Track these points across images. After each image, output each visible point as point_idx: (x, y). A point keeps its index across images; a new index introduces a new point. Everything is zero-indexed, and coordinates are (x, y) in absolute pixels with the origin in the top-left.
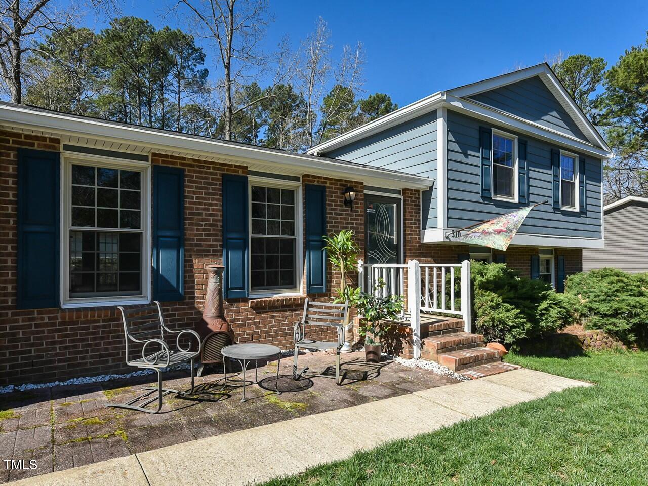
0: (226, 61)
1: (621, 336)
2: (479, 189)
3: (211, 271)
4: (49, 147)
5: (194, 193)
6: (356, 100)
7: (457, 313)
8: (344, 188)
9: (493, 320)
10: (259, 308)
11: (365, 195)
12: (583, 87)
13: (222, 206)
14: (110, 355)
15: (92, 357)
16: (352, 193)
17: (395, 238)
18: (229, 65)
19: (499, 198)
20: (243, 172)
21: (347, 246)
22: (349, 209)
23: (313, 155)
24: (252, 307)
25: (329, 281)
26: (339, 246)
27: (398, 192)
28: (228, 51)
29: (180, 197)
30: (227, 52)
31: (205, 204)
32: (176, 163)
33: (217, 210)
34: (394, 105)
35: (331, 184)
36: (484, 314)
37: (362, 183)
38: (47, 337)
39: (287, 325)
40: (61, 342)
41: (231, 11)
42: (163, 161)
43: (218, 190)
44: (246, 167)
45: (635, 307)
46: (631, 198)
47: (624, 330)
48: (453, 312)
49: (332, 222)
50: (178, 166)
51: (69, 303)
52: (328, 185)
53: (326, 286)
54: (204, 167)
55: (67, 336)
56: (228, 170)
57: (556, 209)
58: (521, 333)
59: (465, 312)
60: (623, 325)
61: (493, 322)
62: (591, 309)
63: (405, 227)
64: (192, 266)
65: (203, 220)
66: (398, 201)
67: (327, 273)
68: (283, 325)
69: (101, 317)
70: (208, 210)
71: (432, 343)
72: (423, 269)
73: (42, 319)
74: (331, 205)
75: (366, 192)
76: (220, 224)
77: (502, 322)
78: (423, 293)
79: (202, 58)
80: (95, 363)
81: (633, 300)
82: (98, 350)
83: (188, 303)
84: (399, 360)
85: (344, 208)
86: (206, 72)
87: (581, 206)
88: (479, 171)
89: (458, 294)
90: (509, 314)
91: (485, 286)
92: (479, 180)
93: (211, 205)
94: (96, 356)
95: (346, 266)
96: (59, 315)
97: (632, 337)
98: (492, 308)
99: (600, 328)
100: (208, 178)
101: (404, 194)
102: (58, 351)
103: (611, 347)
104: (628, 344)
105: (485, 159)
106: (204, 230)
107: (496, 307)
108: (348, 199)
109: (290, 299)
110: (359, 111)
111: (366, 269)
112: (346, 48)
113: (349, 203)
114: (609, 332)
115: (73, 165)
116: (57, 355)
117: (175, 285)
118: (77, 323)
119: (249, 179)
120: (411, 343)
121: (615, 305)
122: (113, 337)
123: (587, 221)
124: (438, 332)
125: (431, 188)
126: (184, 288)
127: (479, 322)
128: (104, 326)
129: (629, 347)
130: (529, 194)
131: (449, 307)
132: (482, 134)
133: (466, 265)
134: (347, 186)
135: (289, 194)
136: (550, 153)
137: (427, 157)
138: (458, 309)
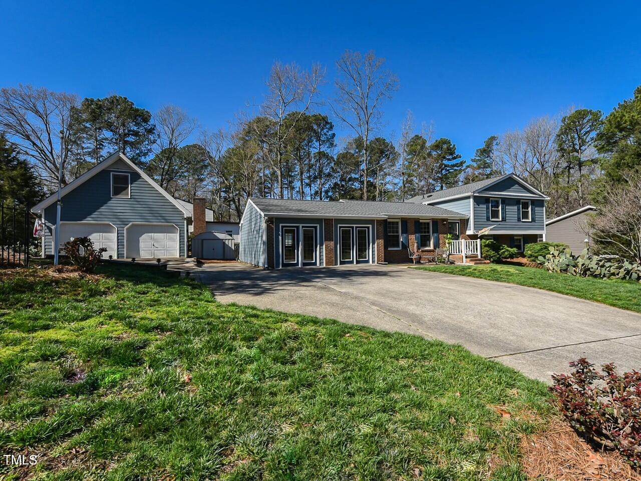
2: (486, 218)
3: (415, 242)
10: (424, 251)
16: (445, 222)
17: (457, 233)
19: (493, 220)
20: (418, 220)
22: (444, 226)
23: (425, 204)
24: (421, 251)
27: (459, 220)
29: (407, 226)
33: (414, 228)
36: (484, 253)
37: (447, 219)
41: (367, 123)
42: (403, 219)
43: (414, 224)
44: (419, 218)
46: (589, 206)
48: (475, 253)
50: (406, 220)
51: (389, 249)
52: (438, 220)
53: (439, 246)
54: (411, 219)
56: (415, 219)
57: (519, 220)
58: (495, 258)
59: (479, 253)
61: (487, 255)
62: (531, 255)
63: (461, 230)
64: (409, 241)
66: (458, 223)
67: (439, 243)
70: (412, 229)
71: (468, 259)
72: (466, 242)
74: (439, 225)
75: (449, 221)
76: (414, 231)
77: (490, 255)
78: (467, 249)
79: (331, 128)
84: (459, 263)
86: (334, 135)
87: (532, 219)
88: (485, 212)
89: (477, 249)
90: (492, 253)
91: (485, 246)
92: (486, 215)
98: (487, 251)
99: (534, 261)
100: (412, 222)
105: (488, 208)
106: (411, 233)
107: (488, 251)
109: (429, 249)
113: (444, 224)
117: (406, 245)
119: (420, 221)
123: (536, 224)
124: (471, 257)
125: (469, 219)
126: (408, 246)
127: (483, 255)
130: (506, 217)
131: (474, 252)
132: (487, 200)
133: (478, 240)
134: (444, 220)
135: (428, 224)
136: (516, 202)
137: (467, 209)
138: (477, 252)
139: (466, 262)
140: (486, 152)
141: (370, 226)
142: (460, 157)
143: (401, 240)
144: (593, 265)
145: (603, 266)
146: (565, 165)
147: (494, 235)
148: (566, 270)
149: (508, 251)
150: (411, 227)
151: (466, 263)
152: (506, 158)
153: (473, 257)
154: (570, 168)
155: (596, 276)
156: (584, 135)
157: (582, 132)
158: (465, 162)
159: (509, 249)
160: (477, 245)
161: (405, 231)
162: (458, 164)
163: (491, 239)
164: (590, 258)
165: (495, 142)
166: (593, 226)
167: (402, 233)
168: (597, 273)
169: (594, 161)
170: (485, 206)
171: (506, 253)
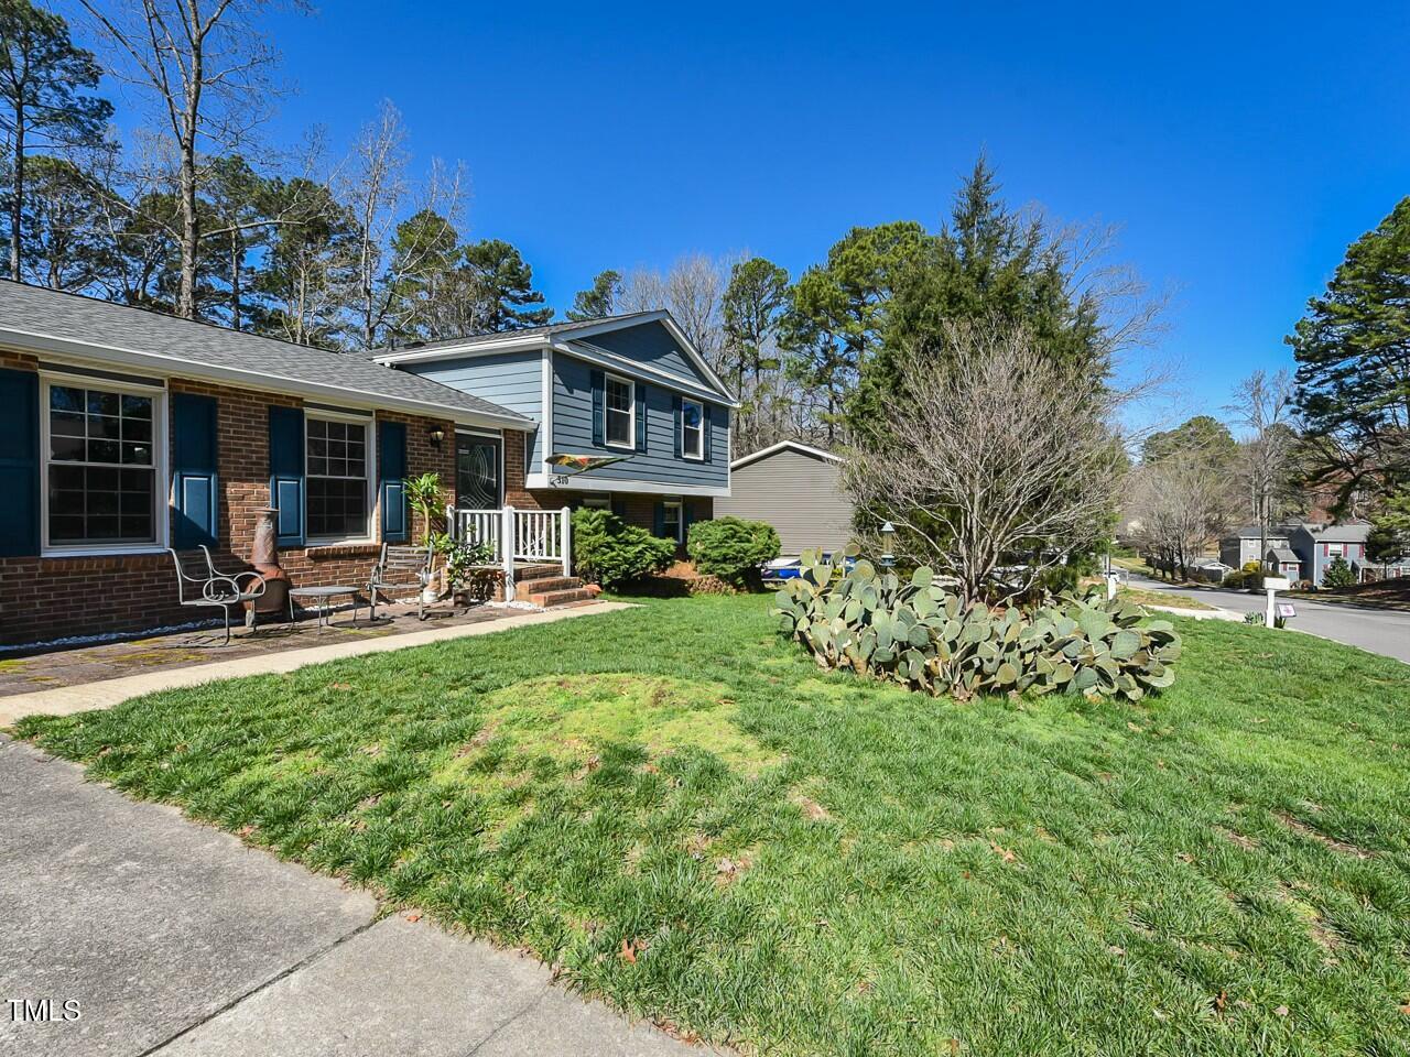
0: (185, 134)
1: (730, 579)
2: (590, 434)
3: (263, 515)
4: (22, 365)
5: (230, 426)
6: (459, 243)
7: (558, 559)
8: (429, 426)
9: (590, 563)
10: (318, 557)
11: (457, 434)
12: (766, 300)
13: (270, 441)
14: (115, 611)
15: (87, 614)
16: (439, 433)
17: (493, 479)
18: (192, 145)
19: (612, 444)
20: (297, 405)
21: (432, 490)
22: (436, 449)
23: (383, 364)
24: (308, 556)
25: (409, 528)
26: (422, 490)
27: (498, 432)
28: (190, 119)
29: (211, 430)
30: (187, 121)
31: (246, 439)
32: (206, 391)
33: (262, 446)
34: (524, 265)
35: (412, 421)
36: (582, 558)
37: (453, 422)
38: (22, 591)
39: (356, 576)
40: (43, 597)
42: (187, 389)
43: (264, 423)
44: (301, 399)
45: (739, 552)
46: (786, 443)
47: (732, 574)
48: (553, 557)
49: (414, 463)
50: (208, 395)
51: (51, 552)
52: (409, 422)
53: (407, 533)
54: (244, 397)
55: (51, 589)
56: (277, 401)
57: (678, 455)
58: (616, 575)
59: (565, 558)
60: (731, 569)
61: (591, 565)
62: (704, 556)
63: (505, 471)
64: (227, 510)
65: (243, 457)
66: (497, 442)
67: (407, 520)
68: (350, 576)
69: (101, 567)
70: (250, 445)
71: (525, 585)
73: (15, 570)
74: (413, 444)
75: (457, 431)
76: (266, 462)
77: (599, 565)
80: (92, 621)
81: (738, 546)
82: (98, 605)
83: (223, 552)
84: (490, 603)
85: (429, 447)
87: (706, 454)
88: (590, 416)
89: (558, 543)
92: (590, 425)
93: (254, 440)
94: (94, 613)
95: (431, 512)
96: (39, 565)
97: (740, 581)
98: (590, 552)
99: (711, 573)
100: (250, 410)
101: (505, 434)
102: (38, 607)
103: (720, 590)
104: (738, 588)
105: (597, 404)
106: (244, 469)
107: (593, 551)
108: (435, 438)
109: (360, 547)
110: (463, 261)
111: (457, 515)
112: (436, 162)
113: (435, 443)
114: (720, 576)
115: (52, 388)
116: (37, 611)
117: (206, 529)
118: (66, 574)
119: (306, 412)
120: (503, 585)
121: (724, 551)
122: (118, 591)
123: (712, 469)
124: (534, 576)
125: (536, 431)
126: (218, 533)
127: (579, 567)
128: (105, 578)
129: (738, 590)
130: (646, 440)
131: (549, 554)
132: (594, 377)
133: (565, 511)
134: (433, 424)
135: (358, 432)
136: (672, 400)
137: (531, 397)
138: (558, 555)
140: (598, 301)
142: (542, 300)
143: (170, 502)
147: (613, 493)
149: (653, 548)
153: (544, 574)
154: (742, 369)
156: (765, 310)
157: (762, 302)
159: (657, 541)
160: (558, 527)
161: (201, 453)
162: (535, 314)
163: (604, 508)
165: (615, 286)
167: (176, 465)
170: (589, 396)
171: (648, 556)
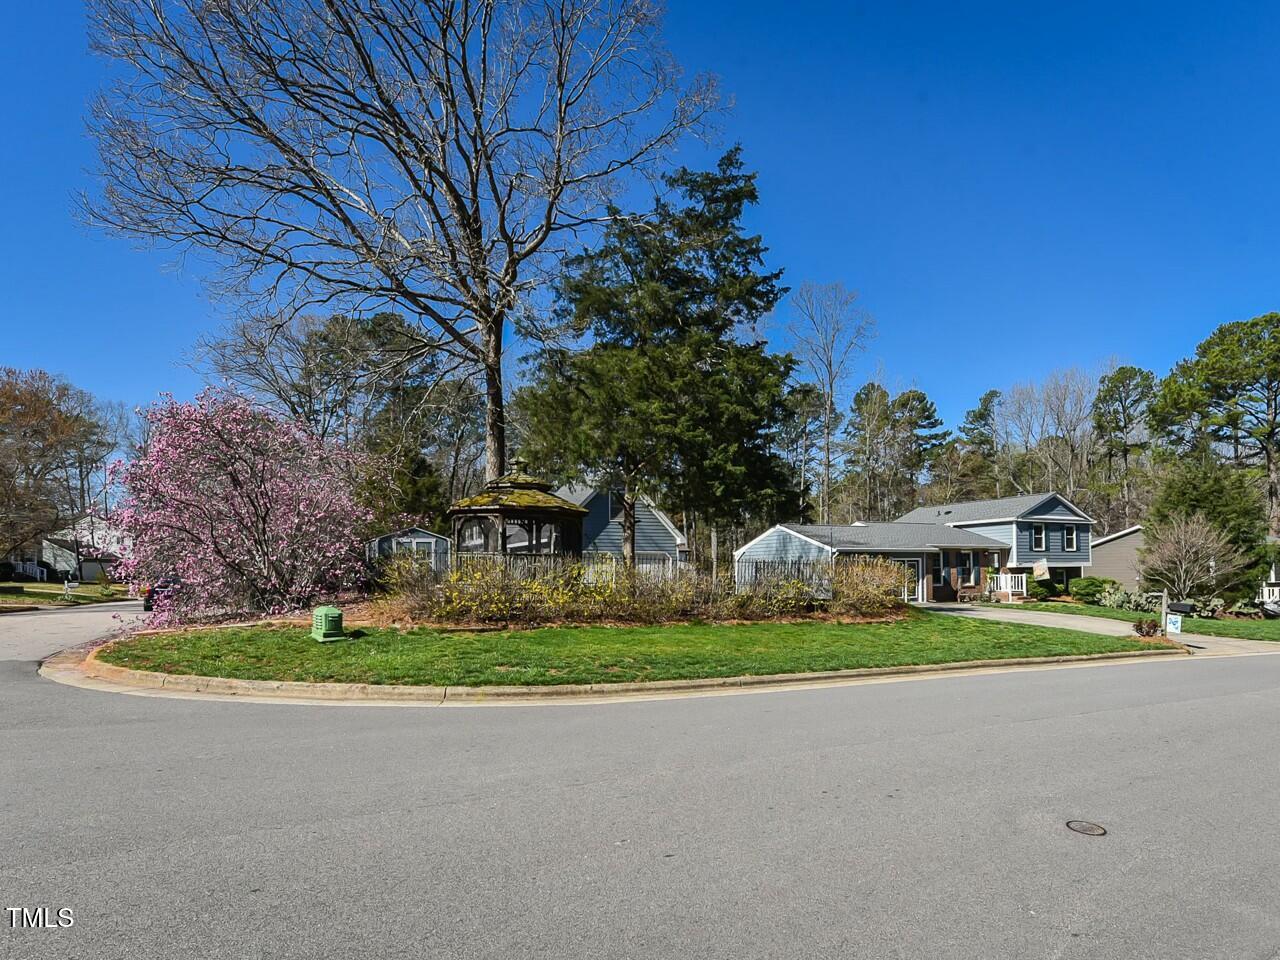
2: (1029, 547)
17: (998, 566)
19: (1037, 549)
26: (982, 569)
48: (1020, 590)
57: (1064, 550)
72: (1010, 577)
77: (1037, 592)
87: (1077, 547)
88: (1029, 541)
89: (1022, 585)
90: (1040, 590)
92: (1029, 544)
98: (1033, 588)
101: (1000, 550)
105: (1031, 536)
107: (1035, 588)
113: (984, 555)
123: (1080, 554)
125: (1011, 548)
127: (1029, 593)
130: (1050, 546)
132: (1030, 526)
133: (1022, 575)
136: (1061, 527)
137: (1009, 537)
139: (1013, 600)
140: (982, 416)
141: (920, 559)
142: (941, 424)
143: (943, 574)
144: (1143, 601)
145: (1150, 602)
146: (1103, 450)
148: (1121, 607)
150: (953, 559)
151: (1011, 600)
152: (1013, 428)
153: (1019, 595)
154: (1111, 456)
155: (1145, 611)
156: (1132, 405)
157: (1128, 401)
158: (951, 433)
160: (1021, 580)
161: (947, 564)
162: (938, 435)
164: (1140, 595)
165: (996, 401)
166: (1143, 562)
167: (944, 566)
168: (1146, 608)
169: (1143, 446)
170: (1028, 534)
